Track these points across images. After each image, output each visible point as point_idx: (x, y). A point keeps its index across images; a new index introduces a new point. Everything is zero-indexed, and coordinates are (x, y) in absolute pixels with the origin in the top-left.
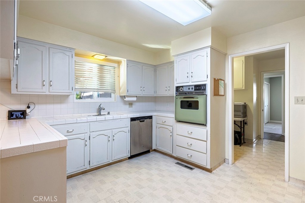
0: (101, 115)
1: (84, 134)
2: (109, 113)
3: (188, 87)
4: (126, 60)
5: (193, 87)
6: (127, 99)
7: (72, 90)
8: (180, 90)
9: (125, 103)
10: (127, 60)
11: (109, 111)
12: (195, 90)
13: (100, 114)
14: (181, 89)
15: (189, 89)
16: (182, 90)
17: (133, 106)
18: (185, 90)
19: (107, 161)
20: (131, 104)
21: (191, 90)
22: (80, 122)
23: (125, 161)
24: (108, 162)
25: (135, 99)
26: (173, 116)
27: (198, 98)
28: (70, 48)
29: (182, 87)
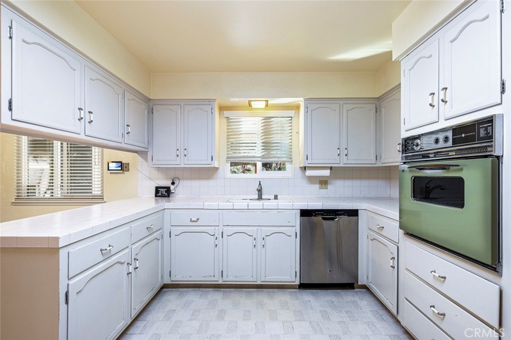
0: (262, 199)
1: (213, 228)
2: (276, 197)
3: (434, 137)
4: (302, 99)
5: (450, 134)
6: (309, 173)
7: (212, 160)
8: (413, 149)
9: (311, 179)
10: (306, 100)
11: (276, 194)
12: (455, 142)
13: (260, 198)
14: (417, 145)
15: (437, 141)
16: (419, 148)
17: (329, 186)
18: (427, 144)
19: (252, 280)
20: (323, 182)
21: (441, 144)
22: (208, 208)
23: (290, 290)
24: (253, 282)
25: (327, 173)
26: (396, 214)
27: (461, 170)
28: (209, 100)
29: (418, 137)
